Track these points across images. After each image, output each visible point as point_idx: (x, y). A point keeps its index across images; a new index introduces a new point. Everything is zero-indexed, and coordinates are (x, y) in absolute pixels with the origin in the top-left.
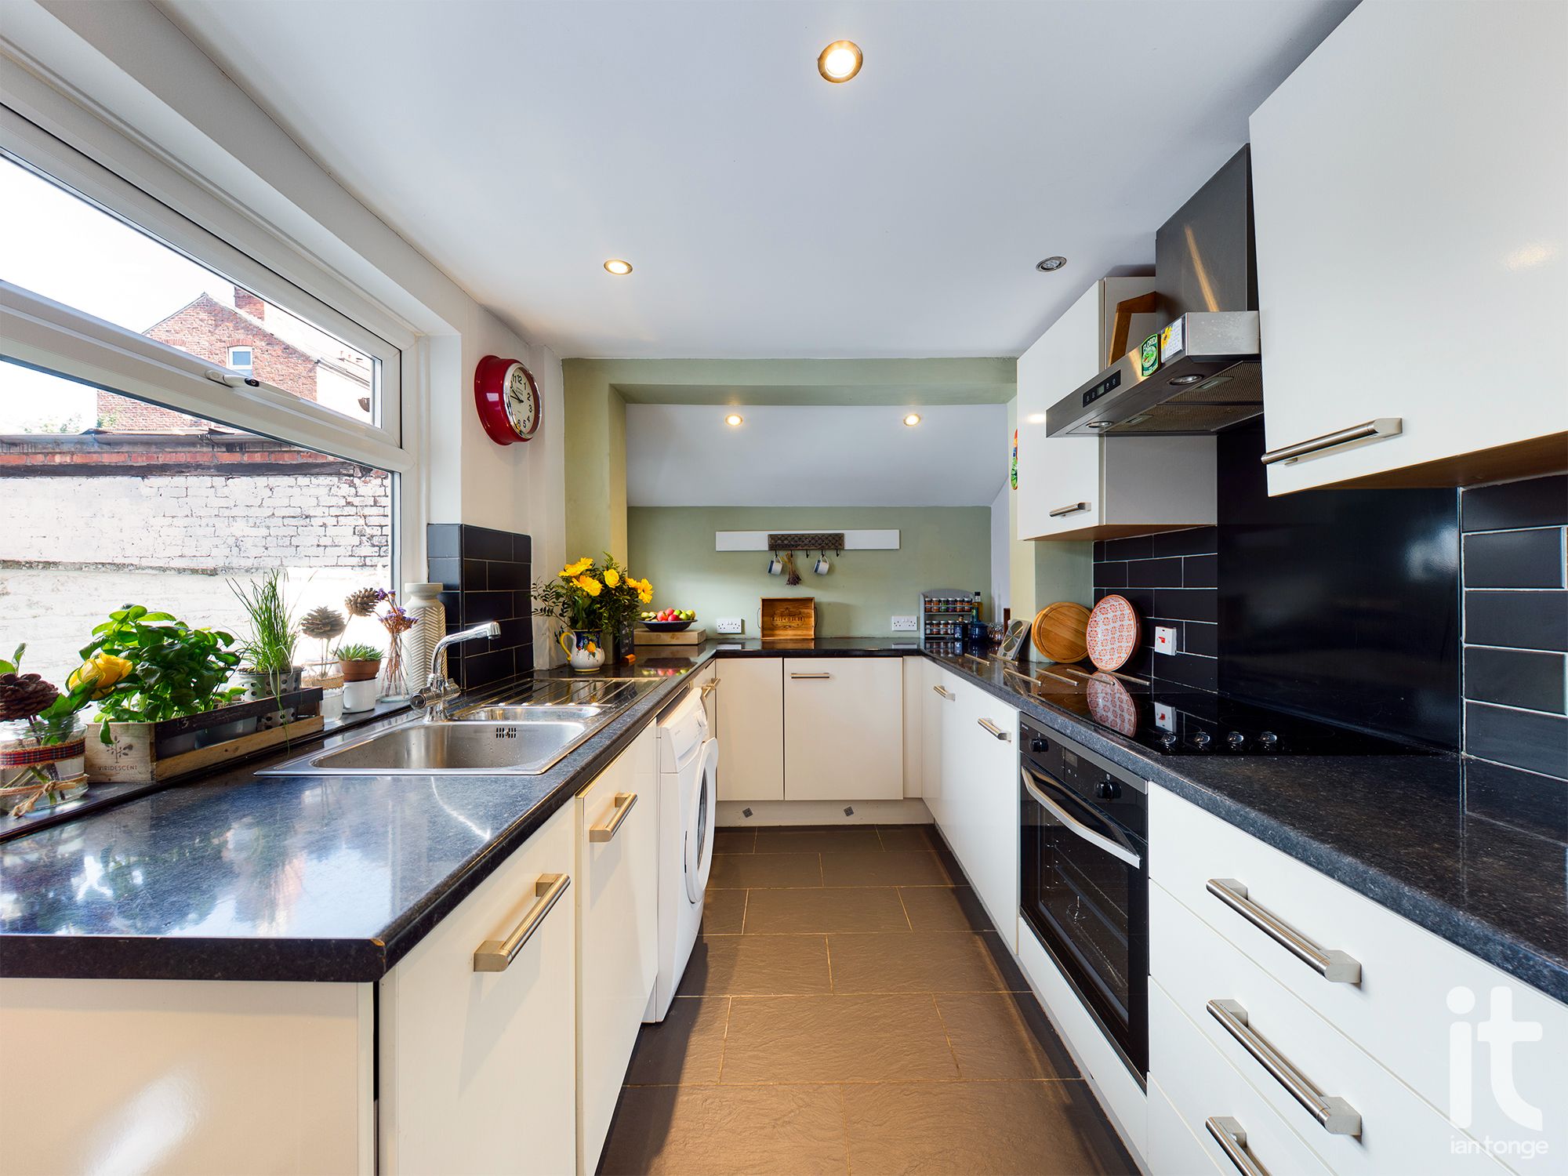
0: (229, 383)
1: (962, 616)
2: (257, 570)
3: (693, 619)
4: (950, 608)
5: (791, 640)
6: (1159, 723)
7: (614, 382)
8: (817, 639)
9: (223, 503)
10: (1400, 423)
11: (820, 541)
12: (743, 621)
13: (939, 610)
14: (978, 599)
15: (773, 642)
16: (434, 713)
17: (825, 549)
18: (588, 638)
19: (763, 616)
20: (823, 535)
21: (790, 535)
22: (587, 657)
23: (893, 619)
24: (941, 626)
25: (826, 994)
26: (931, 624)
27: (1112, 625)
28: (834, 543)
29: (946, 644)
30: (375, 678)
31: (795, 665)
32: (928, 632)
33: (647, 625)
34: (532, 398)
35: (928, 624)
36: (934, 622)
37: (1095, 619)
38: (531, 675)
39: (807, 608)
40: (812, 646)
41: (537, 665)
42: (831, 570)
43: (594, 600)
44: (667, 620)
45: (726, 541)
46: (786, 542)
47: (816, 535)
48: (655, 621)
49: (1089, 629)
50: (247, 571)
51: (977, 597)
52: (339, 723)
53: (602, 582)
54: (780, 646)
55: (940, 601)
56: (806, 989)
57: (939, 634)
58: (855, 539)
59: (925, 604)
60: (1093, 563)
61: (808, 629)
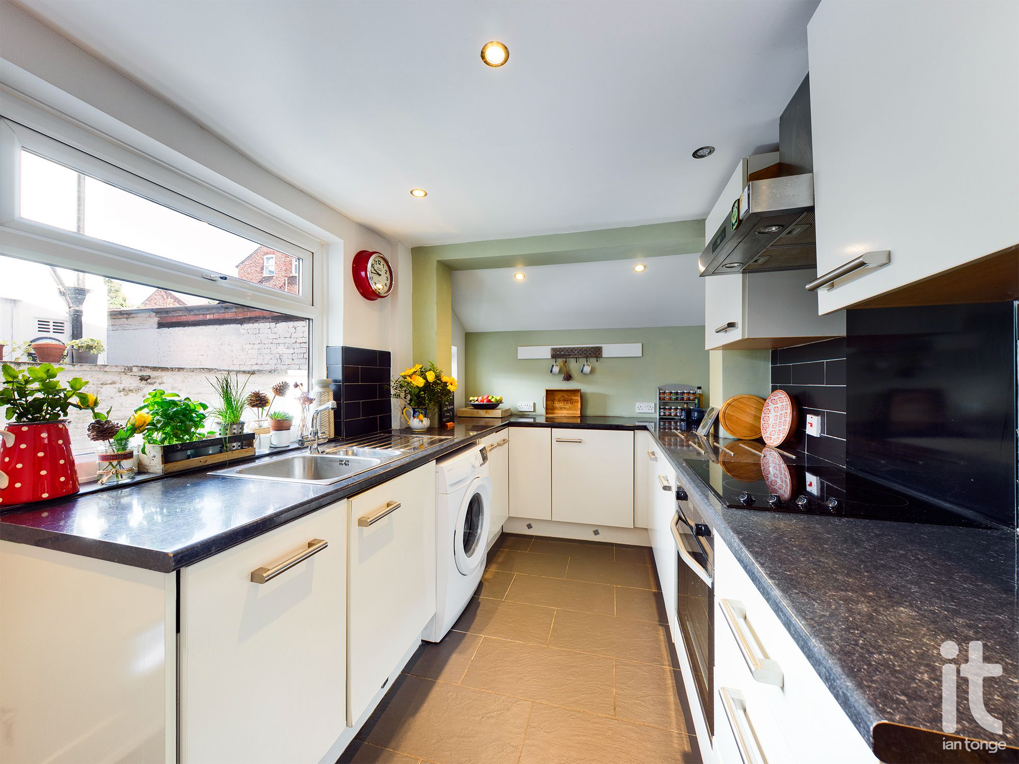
0: (213, 279)
1: (687, 403)
2: (275, 371)
3: (501, 402)
4: (679, 397)
5: (565, 417)
6: (808, 489)
7: (439, 259)
8: (582, 417)
9: (274, 336)
10: (889, 255)
11: (585, 352)
12: (534, 404)
13: (670, 399)
14: (699, 391)
15: (553, 418)
16: (312, 449)
17: (589, 357)
18: (418, 411)
19: (547, 400)
20: (587, 348)
21: (565, 348)
22: (419, 422)
23: (638, 404)
24: (672, 410)
25: (543, 646)
26: (665, 409)
27: (781, 412)
28: (595, 353)
29: (676, 423)
30: (289, 429)
31: (559, 433)
32: (662, 414)
33: (473, 405)
34: (388, 273)
35: (662, 409)
36: (667, 407)
37: (768, 408)
38: (390, 432)
39: (576, 396)
40: (579, 421)
41: (394, 426)
42: (592, 371)
43: (420, 389)
44: (483, 402)
45: (525, 352)
46: (562, 353)
47: (583, 348)
48: (477, 403)
49: (763, 415)
50: (270, 372)
51: (699, 390)
52: (267, 452)
53: (425, 378)
54: (558, 421)
55: (671, 393)
56: (531, 640)
57: (671, 416)
58: (609, 350)
59: (660, 395)
60: (771, 366)
61: (576, 410)
